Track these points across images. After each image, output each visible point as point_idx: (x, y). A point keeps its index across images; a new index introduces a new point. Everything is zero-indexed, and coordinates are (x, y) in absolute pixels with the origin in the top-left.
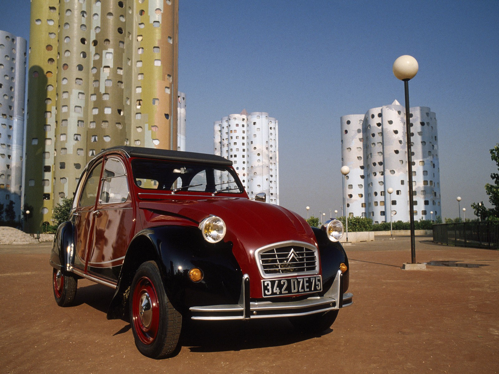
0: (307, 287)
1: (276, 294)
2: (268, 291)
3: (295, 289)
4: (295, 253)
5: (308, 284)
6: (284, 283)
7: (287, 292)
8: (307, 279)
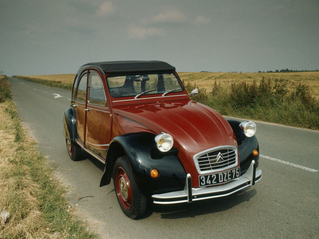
0: (230, 177)
1: (208, 184)
2: (203, 183)
3: (221, 180)
4: (221, 154)
5: (230, 175)
6: (214, 177)
7: (216, 182)
8: (230, 172)
